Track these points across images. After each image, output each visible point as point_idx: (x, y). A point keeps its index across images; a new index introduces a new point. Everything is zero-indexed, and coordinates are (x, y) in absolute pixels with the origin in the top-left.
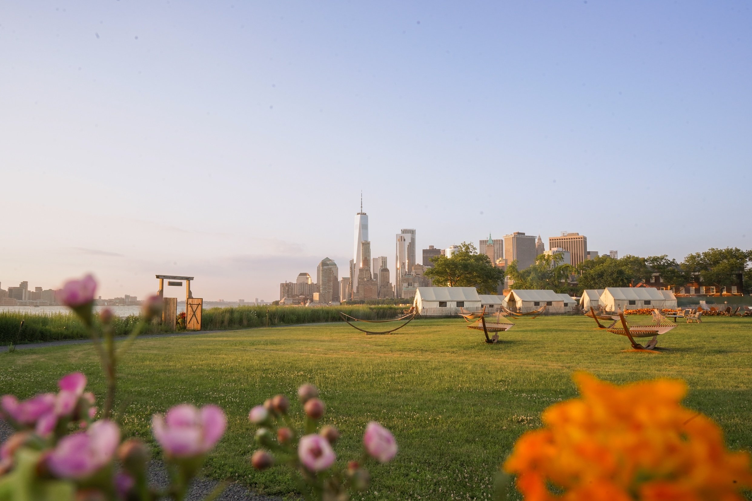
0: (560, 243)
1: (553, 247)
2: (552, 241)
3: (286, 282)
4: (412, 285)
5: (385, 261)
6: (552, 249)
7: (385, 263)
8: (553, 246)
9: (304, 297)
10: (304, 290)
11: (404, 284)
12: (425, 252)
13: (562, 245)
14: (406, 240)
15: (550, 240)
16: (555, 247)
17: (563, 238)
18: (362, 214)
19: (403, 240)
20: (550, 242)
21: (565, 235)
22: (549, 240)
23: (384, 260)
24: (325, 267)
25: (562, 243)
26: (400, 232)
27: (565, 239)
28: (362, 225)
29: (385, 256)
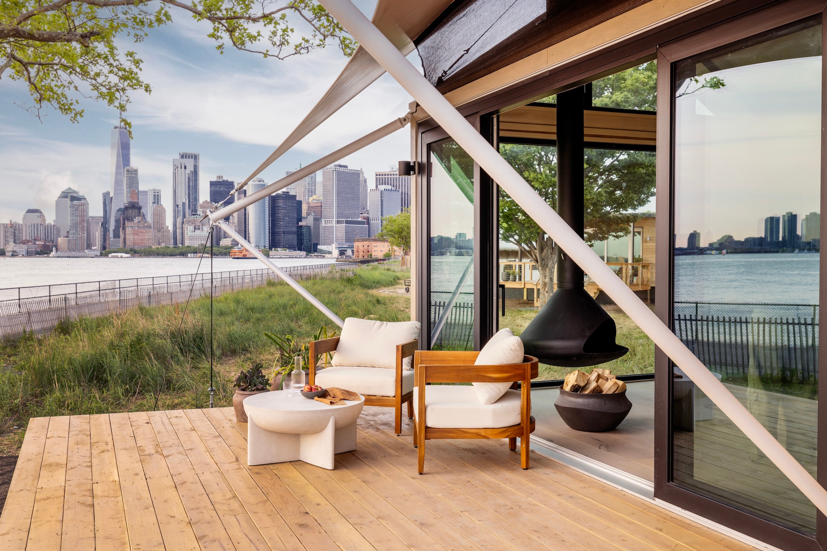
0: (388, 180)
1: (380, 185)
2: (378, 177)
3: (11, 222)
4: (199, 229)
5: (158, 195)
6: (379, 187)
7: (158, 199)
8: (380, 183)
9: (43, 243)
10: (37, 234)
11: (189, 227)
12: (212, 184)
13: (391, 183)
14: (187, 167)
15: (377, 175)
16: (382, 184)
17: (392, 173)
18: (121, 128)
19: (183, 167)
20: (377, 178)
21: (394, 170)
22: (375, 175)
23: (156, 194)
24: (75, 202)
25: (391, 180)
26: (178, 157)
27: (394, 175)
28: (121, 143)
29: (158, 189)
